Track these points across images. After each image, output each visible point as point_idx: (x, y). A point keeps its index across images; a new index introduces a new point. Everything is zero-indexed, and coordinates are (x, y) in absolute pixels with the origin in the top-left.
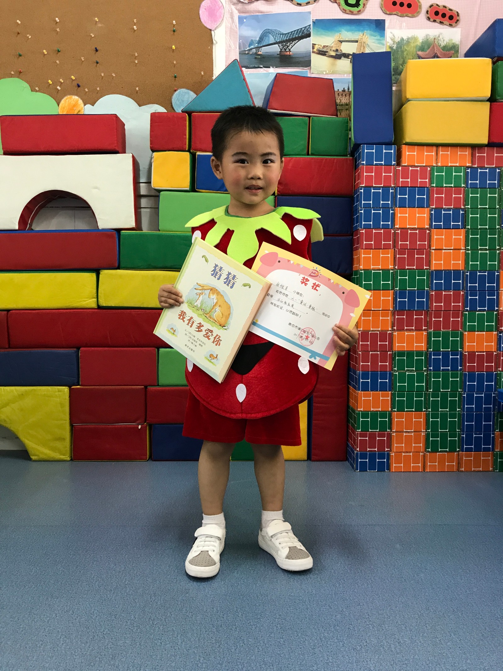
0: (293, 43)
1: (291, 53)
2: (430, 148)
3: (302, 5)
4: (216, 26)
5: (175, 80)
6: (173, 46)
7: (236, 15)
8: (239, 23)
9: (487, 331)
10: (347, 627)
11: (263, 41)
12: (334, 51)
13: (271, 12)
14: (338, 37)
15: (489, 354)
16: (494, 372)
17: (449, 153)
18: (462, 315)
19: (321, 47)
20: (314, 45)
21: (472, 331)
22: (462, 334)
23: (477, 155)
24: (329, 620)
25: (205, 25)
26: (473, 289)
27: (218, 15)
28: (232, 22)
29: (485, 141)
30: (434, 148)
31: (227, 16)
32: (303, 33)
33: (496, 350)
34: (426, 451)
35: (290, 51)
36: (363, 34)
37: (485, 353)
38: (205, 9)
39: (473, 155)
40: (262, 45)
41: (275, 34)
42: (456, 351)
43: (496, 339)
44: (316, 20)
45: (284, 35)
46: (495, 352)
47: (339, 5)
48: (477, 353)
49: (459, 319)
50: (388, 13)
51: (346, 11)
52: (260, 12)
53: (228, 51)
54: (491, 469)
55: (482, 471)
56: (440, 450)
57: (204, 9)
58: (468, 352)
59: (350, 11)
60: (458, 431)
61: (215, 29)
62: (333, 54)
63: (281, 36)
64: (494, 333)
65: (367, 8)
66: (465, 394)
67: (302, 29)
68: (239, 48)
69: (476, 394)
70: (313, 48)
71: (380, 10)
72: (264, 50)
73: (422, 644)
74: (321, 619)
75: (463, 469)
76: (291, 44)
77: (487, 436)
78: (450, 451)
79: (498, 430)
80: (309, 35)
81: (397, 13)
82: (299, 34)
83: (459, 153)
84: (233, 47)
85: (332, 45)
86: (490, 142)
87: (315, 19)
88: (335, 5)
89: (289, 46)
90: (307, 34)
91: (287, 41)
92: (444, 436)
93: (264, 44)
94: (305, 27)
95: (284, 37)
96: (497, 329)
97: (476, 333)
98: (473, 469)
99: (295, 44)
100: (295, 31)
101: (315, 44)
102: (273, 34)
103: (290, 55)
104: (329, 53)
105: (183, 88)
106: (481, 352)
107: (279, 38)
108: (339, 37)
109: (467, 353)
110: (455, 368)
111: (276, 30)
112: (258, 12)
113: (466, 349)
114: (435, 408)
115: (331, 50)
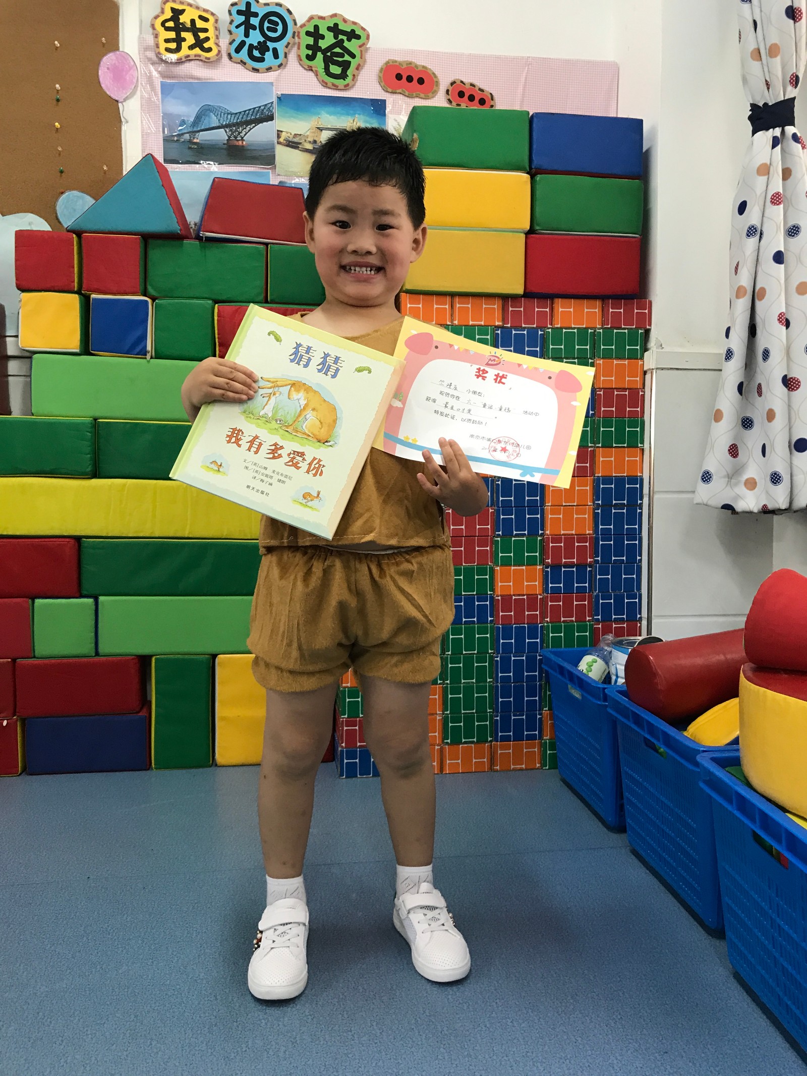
0: (248, 129)
1: (244, 143)
2: (442, 298)
3: (260, 71)
4: (126, 96)
5: (61, 176)
6: (57, 124)
7: (157, 80)
8: (162, 93)
9: (528, 565)
10: (229, 1025)
11: (201, 122)
12: (310, 142)
13: (212, 79)
14: (316, 123)
15: (532, 598)
16: (540, 623)
17: (469, 306)
18: (492, 543)
19: (292, 136)
20: (279, 133)
21: (506, 565)
22: (492, 571)
23: (510, 309)
24: (206, 1018)
25: (108, 93)
26: (506, 504)
27: (128, 78)
28: (152, 91)
29: (520, 290)
30: (448, 299)
31: (143, 81)
32: (262, 114)
33: (541, 592)
34: (443, 741)
35: (242, 139)
36: (354, 121)
37: (525, 597)
38: (108, 69)
39: (504, 309)
40: (199, 129)
41: (219, 113)
42: (485, 594)
43: (541, 576)
44: (282, 94)
45: (233, 116)
46: (540, 595)
47: (317, 75)
48: (514, 597)
49: (488, 548)
50: (390, 90)
51: (326, 84)
52: (195, 78)
53: (145, 136)
54: (538, 765)
55: (526, 769)
56: (463, 740)
57: (106, 69)
58: (501, 596)
59: (333, 85)
60: (489, 712)
61: (125, 100)
62: (309, 147)
63: (229, 116)
64: (538, 567)
65: (359, 82)
66: (497, 657)
67: (260, 107)
68: (164, 132)
69: (514, 657)
70: (279, 137)
71: (378, 86)
72: (203, 137)
73: (325, 1043)
74: (194, 1018)
75: (498, 768)
76: (244, 129)
77: (531, 719)
78: (478, 742)
79: (547, 709)
80: (271, 118)
81: (402, 90)
82: (257, 114)
83: (484, 306)
84: (153, 130)
85: (308, 133)
86: (527, 291)
87: (279, 93)
88: (311, 74)
89: (241, 132)
90: (268, 115)
91: (237, 125)
92: (469, 719)
93: (203, 128)
94: (266, 105)
95: (233, 118)
96: (542, 562)
97: (513, 568)
98: (512, 767)
99: (251, 129)
100: (250, 110)
101: (282, 131)
102: (217, 112)
103: (243, 146)
104: (303, 145)
105: (74, 189)
106: (519, 595)
107: (225, 119)
108: (318, 123)
109: (500, 598)
110: (482, 620)
111: (220, 107)
112: (192, 78)
113: (499, 591)
114: (456, 680)
115: (305, 141)
